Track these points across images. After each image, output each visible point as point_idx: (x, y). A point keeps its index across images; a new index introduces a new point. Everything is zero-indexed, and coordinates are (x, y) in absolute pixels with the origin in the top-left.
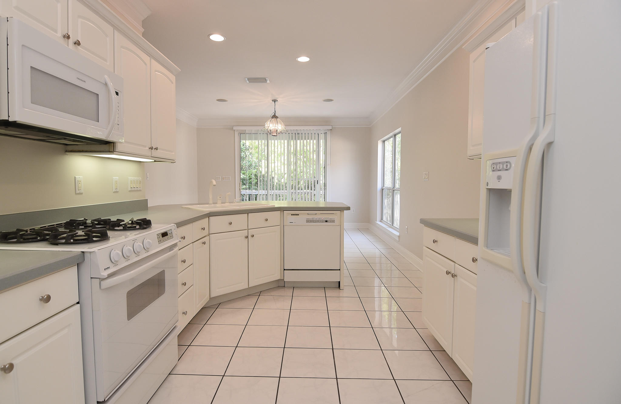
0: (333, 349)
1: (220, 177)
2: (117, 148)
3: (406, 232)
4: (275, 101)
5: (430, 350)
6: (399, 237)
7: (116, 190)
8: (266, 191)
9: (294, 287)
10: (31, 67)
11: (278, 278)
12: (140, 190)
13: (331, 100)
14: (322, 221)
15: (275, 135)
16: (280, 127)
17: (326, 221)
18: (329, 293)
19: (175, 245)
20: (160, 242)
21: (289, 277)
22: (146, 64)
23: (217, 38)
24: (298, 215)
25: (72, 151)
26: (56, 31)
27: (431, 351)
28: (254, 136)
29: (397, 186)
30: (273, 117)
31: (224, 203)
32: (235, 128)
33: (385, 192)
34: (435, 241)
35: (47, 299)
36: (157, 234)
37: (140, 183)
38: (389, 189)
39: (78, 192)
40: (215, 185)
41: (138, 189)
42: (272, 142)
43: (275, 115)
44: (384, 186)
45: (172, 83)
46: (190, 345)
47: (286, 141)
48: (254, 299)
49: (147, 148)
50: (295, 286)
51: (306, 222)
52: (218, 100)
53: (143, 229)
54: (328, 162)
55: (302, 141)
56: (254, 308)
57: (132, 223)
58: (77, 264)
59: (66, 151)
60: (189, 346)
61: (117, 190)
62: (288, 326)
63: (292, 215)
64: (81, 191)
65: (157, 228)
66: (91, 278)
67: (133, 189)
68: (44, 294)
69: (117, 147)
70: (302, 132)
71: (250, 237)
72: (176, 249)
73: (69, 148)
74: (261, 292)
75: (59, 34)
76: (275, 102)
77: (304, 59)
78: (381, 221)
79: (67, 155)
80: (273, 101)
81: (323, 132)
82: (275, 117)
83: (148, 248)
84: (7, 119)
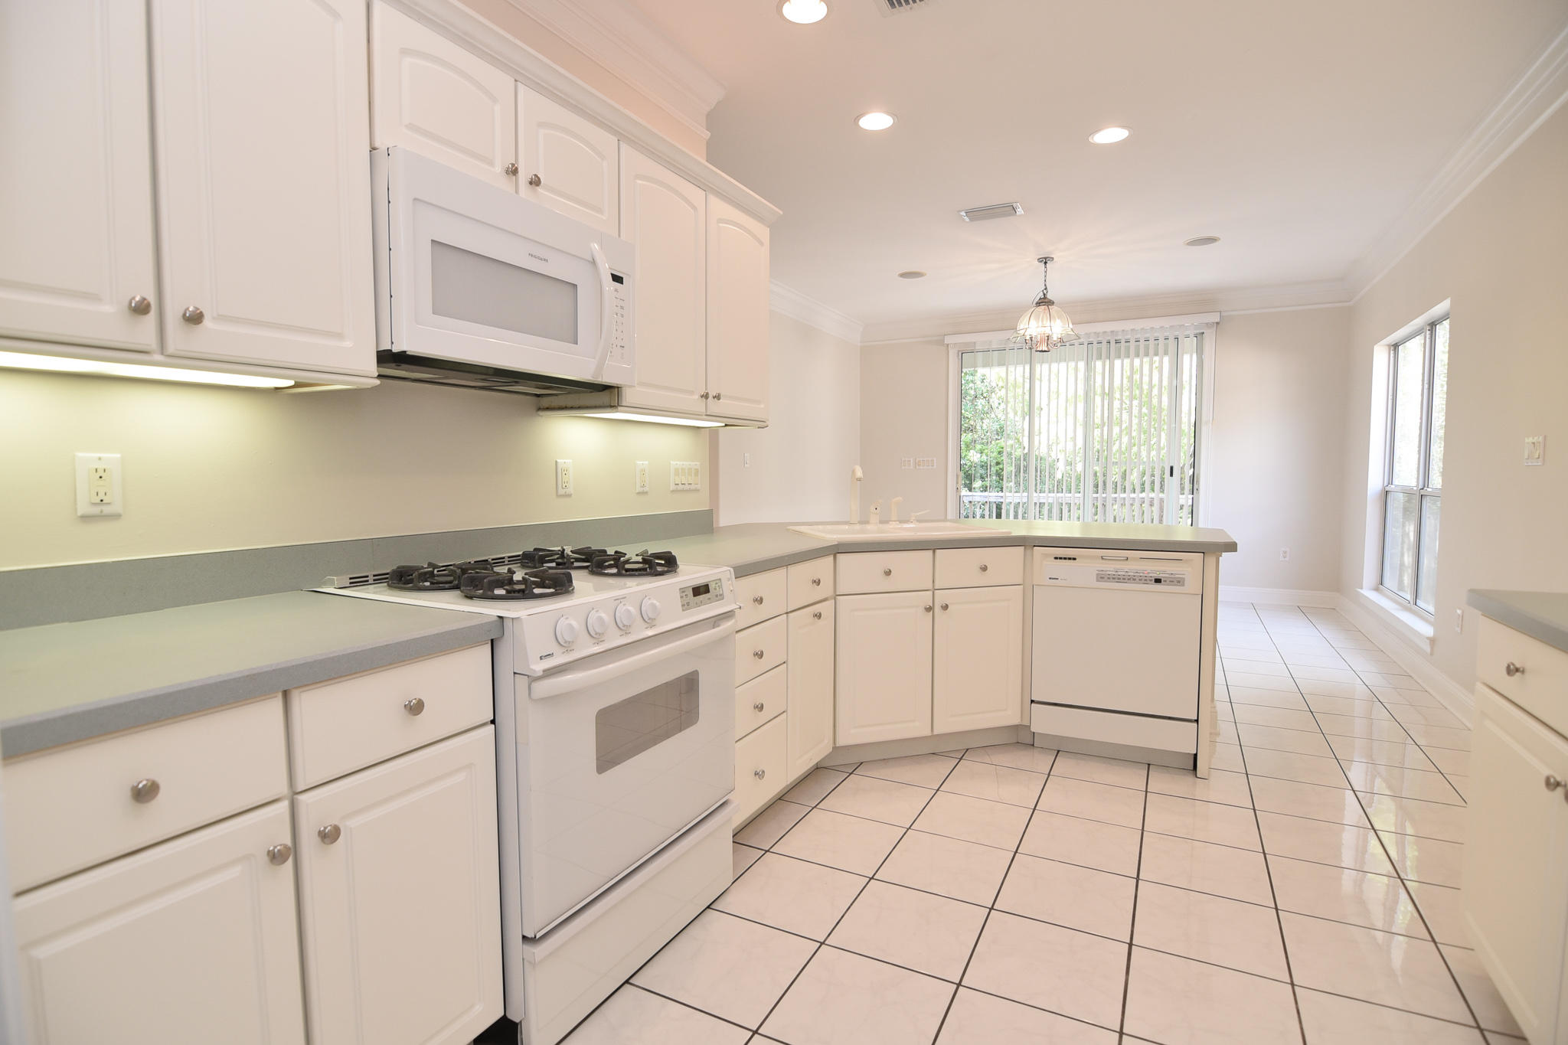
0: (1131, 945)
1: (912, 460)
2: (624, 398)
3: (1458, 630)
4: (1045, 261)
5: (1478, 1027)
6: (1432, 641)
7: (641, 490)
8: (1025, 494)
9: (1058, 751)
10: (432, 240)
11: (1016, 721)
12: (697, 490)
13: (1212, 240)
14: (1144, 580)
15: (1046, 349)
16: (1058, 327)
17: (1158, 581)
18: (1159, 782)
19: (728, 615)
20: (686, 606)
21: (1045, 722)
22: (694, 208)
23: (876, 121)
24: (1075, 559)
25: (548, 409)
26: (491, 163)
27: (1481, 1030)
28: (999, 355)
29: (1436, 481)
30: (1039, 304)
31: (887, 522)
32: (948, 340)
33: (1397, 502)
34: (1512, 670)
35: (416, 708)
36: (680, 589)
37: (696, 474)
38: (1408, 492)
39: (561, 492)
40: (859, 480)
41: (693, 487)
42: (1042, 369)
43: (1045, 298)
44: (1390, 482)
45: (762, 244)
46: (768, 851)
47: (1082, 365)
48: (944, 767)
49: (696, 397)
50: (1060, 749)
51: (1098, 581)
52: (904, 275)
53: (656, 575)
54: (1206, 415)
55: (1127, 361)
56: (938, 790)
57: (645, 561)
58: (492, 641)
59: (539, 409)
60: (766, 851)
61: (646, 489)
62: (1016, 852)
63: (1056, 558)
64: (568, 491)
65: (689, 573)
66: (515, 673)
67: (681, 487)
68: (413, 696)
69: (624, 394)
70: (1129, 337)
71: (937, 609)
72: (727, 625)
73: (545, 402)
74: (967, 750)
75: (499, 169)
76: (1046, 263)
77: (1111, 135)
78: (1377, 589)
79: (542, 416)
80: (1041, 262)
81: (1191, 332)
82: (1044, 301)
83: (653, 619)
84: (390, 348)
